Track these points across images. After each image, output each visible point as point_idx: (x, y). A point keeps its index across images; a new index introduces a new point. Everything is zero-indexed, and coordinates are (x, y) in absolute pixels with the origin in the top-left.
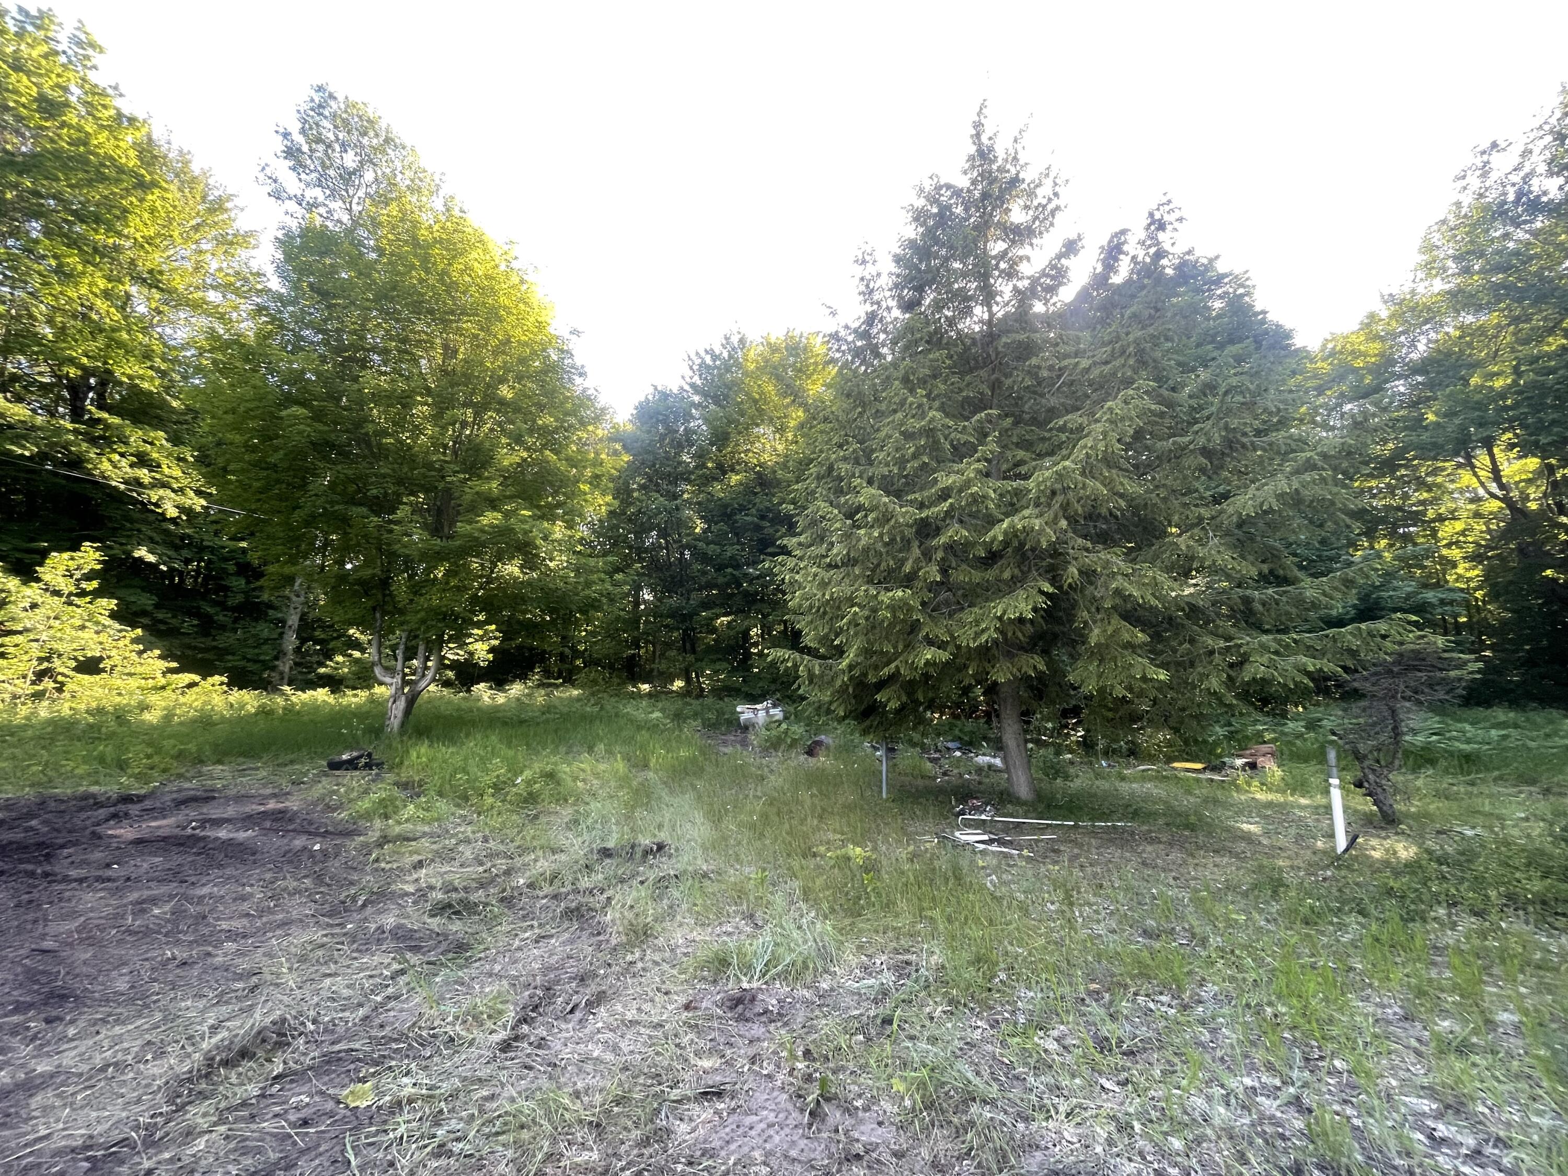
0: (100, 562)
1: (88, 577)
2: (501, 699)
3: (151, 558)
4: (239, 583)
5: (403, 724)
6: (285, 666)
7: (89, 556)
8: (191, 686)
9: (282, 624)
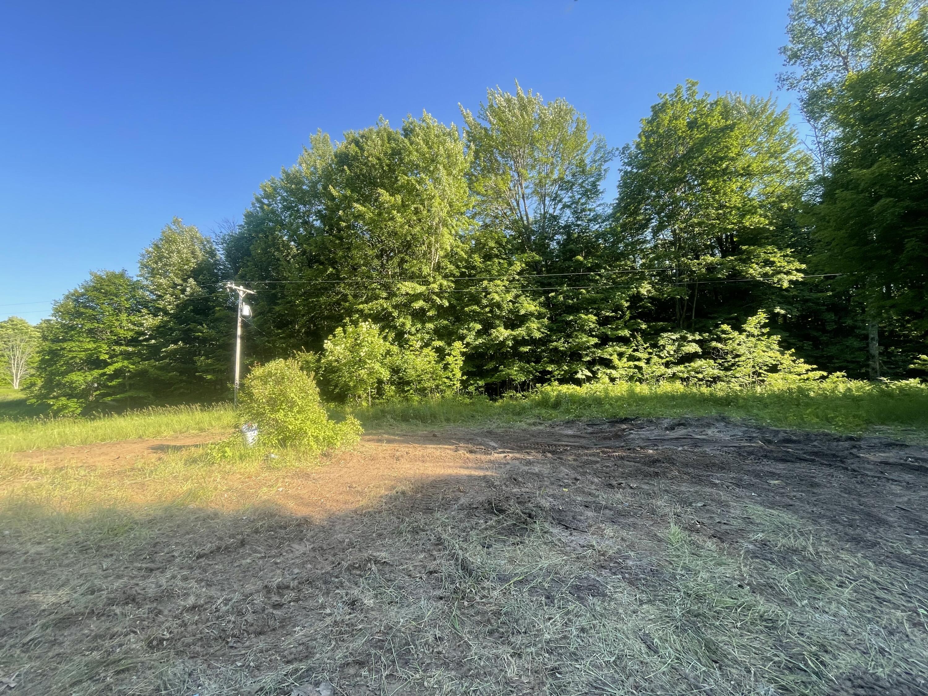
0: (767, 318)
1: (763, 327)
3: (783, 312)
4: (831, 316)
6: (876, 364)
7: (762, 316)
8: (823, 378)
9: (866, 337)
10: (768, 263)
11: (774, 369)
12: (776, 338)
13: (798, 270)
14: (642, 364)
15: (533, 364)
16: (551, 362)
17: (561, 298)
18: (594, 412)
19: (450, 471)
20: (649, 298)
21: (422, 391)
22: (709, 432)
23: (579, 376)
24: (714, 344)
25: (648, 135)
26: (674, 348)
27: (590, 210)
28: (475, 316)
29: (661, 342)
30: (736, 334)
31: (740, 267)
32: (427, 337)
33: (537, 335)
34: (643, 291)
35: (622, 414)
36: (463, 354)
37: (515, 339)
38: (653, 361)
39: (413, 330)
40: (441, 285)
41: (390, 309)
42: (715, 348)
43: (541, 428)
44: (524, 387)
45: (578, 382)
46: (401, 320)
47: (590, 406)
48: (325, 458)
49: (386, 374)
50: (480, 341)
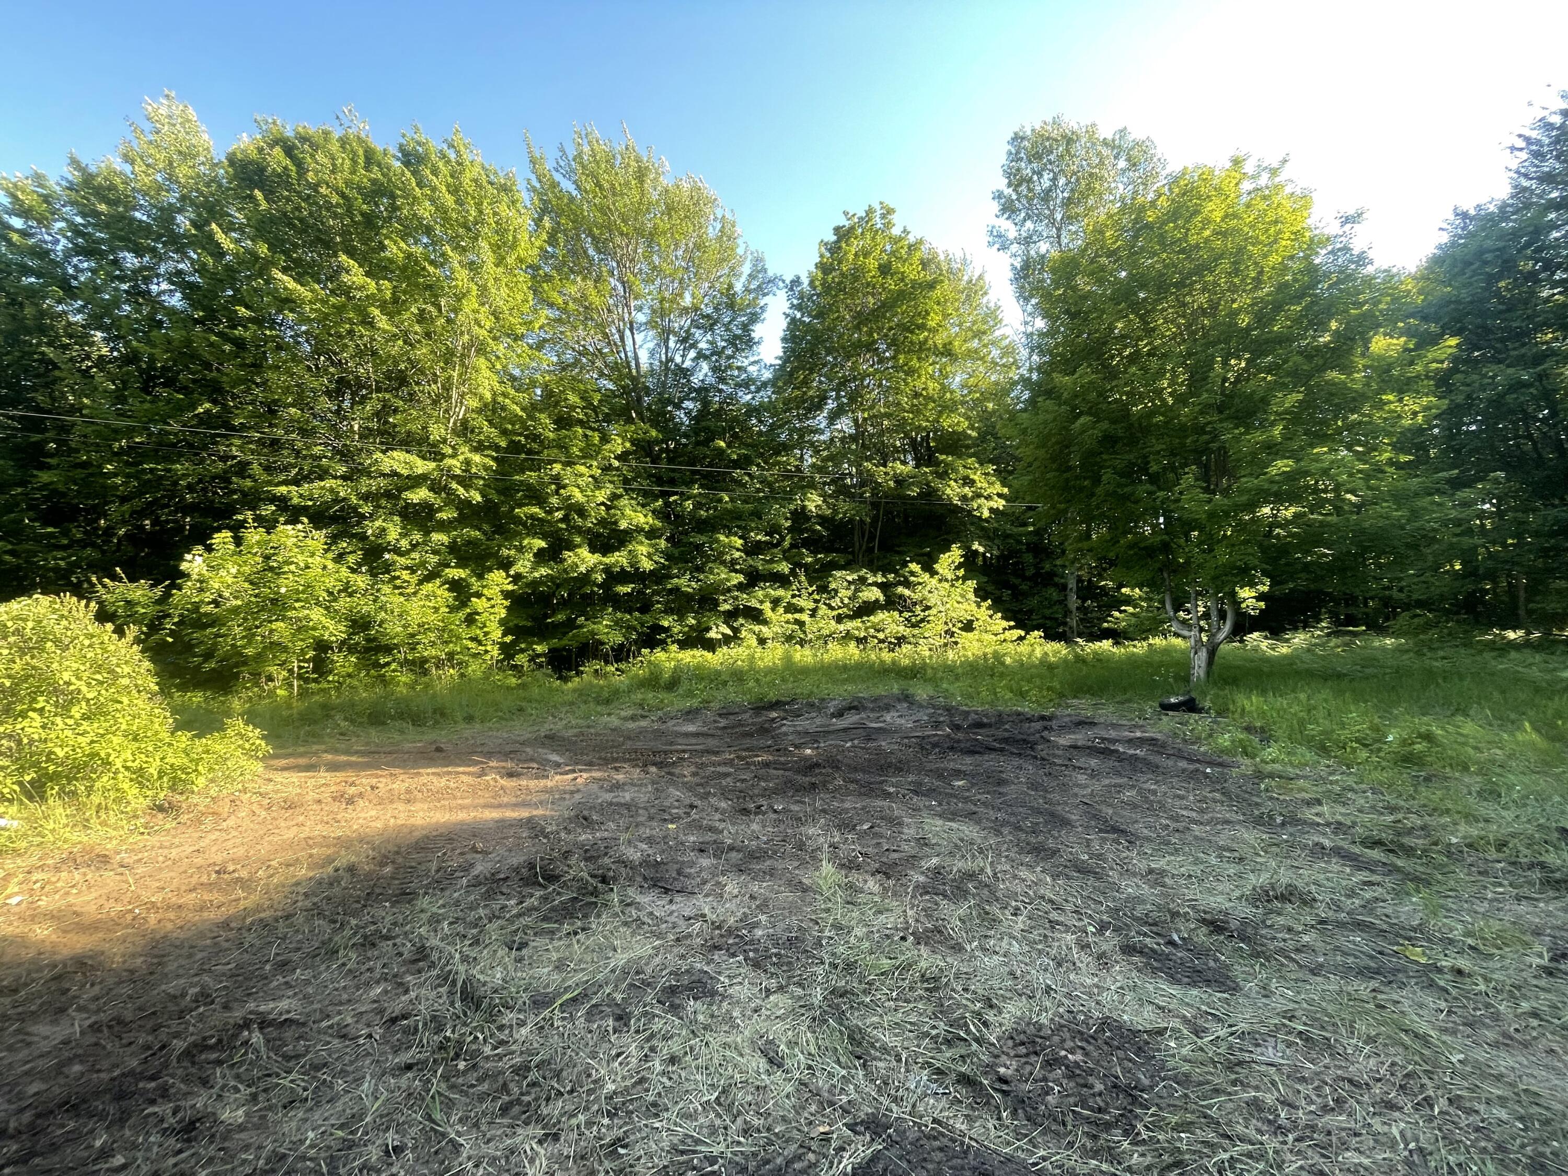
0: (963, 557)
1: (958, 568)
2: (1284, 650)
3: (981, 549)
4: (1032, 559)
5: (1208, 673)
6: (1073, 622)
7: (955, 554)
8: (1021, 638)
9: (1064, 587)
10: (968, 482)
11: (968, 627)
12: (972, 584)
13: (1000, 495)
14: (805, 617)
15: (637, 614)
16: (668, 611)
17: (689, 505)
18: (732, 694)
19: (462, 816)
20: (818, 516)
21: (419, 666)
22: (888, 717)
23: (712, 634)
24: (900, 590)
25: (824, 268)
26: (849, 593)
27: (739, 368)
28: (536, 527)
29: (833, 586)
30: (927, 575)
31: (938, 484)
32: (434, 559)
33: (647, 565)
34: (811, 506)
35: (772, 696)
36: (506, 595)
37: (607, 570)
38: (821, 613)
39: (404, 544)
40: (468, 462)
41: (354, 500)
42: (901, 596)
43: (643, 723)
44: (620, 654)
45: (711, 646)
46: (378, 523)
47: (725, 683)
48: (160, 816)
49: (334, 631)
50: (543, 571)
